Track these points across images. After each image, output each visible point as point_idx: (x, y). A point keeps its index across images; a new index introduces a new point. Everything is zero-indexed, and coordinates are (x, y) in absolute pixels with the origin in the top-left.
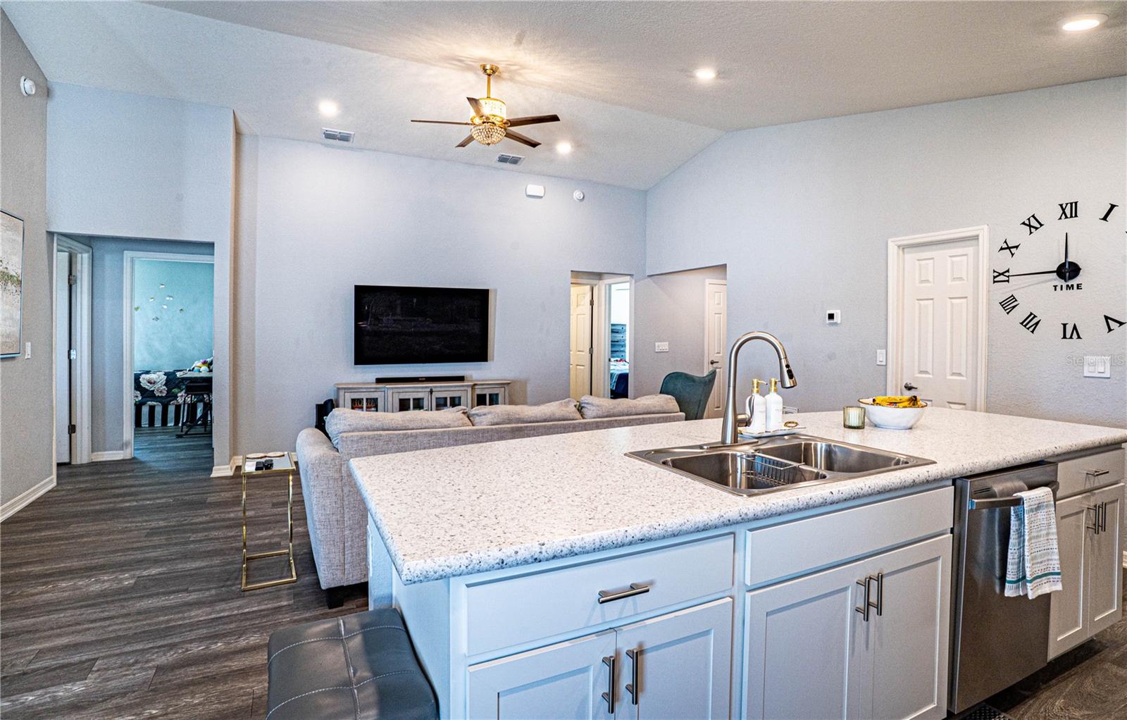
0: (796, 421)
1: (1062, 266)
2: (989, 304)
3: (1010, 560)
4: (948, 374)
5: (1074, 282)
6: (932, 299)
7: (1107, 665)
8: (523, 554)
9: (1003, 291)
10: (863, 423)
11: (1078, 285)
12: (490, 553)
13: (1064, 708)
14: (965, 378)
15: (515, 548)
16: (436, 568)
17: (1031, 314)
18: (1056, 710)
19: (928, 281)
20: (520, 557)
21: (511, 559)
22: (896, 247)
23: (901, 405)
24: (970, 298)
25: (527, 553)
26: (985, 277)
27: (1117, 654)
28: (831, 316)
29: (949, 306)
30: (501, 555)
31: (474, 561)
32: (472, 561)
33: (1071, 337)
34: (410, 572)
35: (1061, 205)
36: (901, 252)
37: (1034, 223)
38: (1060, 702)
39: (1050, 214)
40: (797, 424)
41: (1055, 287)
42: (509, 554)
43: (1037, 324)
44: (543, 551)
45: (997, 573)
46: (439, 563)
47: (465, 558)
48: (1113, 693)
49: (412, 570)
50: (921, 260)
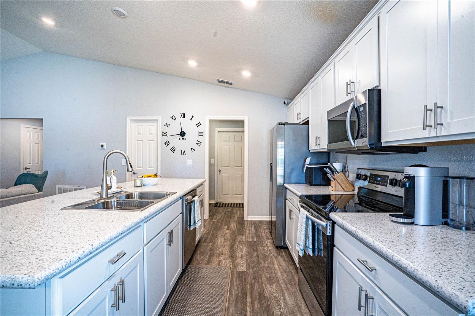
0: (121, 186)
1: (181, 133)
2: (161, 143)
3: (191, 219)
4: (148, 167)
5: (184, 137)
6: (142, 141)
7: (203, 243)
8: (87, 252)
9: (166, 139)
10: (142, 185)
11: (185, 138)
12: (73, 256)
13: (200, 257)
14: (153, 169)
15: (83, 250)
16: (52, 272)
17: (173, 147)
18: (198, 259)
19: (141, 134)
20: (85, 253)
21: (83, 255)
22: (130, 120)
23: (152, 177)
24: (155, 141)
25: (88, 251)
26: (160, 134)
27: (203, 240)
28: (102, 146)
29: (148, 143)
30: (78, 255)
31: (68, 262)
32: (67, 262)
33: (183, 154)
34: (39, 279)
35: (181, 114)
36: (131, 122)
37: (174, 118)
38: (198, 256)
39: (178, 116)
40: (121, 188)
41: (179, 138)
42: (81, 254)
43: (175, 150)
44: (93, 248)
45: (189, 224)
46: (52, 269)
47: (64, 262)
48: (206, 249)
49: (40, 278)
50: (139, 126)
